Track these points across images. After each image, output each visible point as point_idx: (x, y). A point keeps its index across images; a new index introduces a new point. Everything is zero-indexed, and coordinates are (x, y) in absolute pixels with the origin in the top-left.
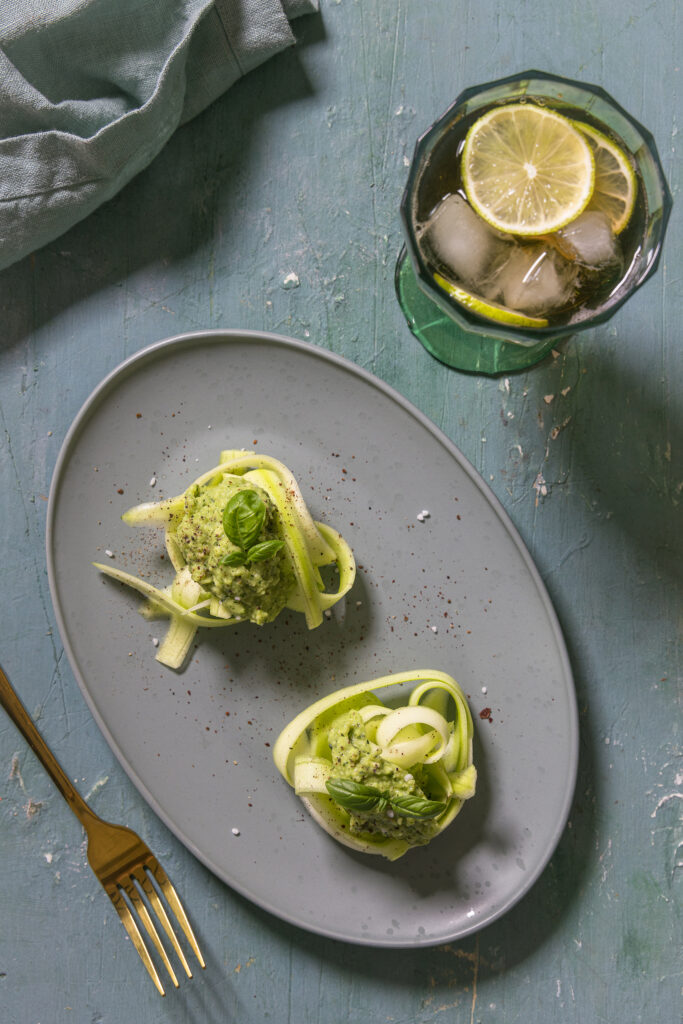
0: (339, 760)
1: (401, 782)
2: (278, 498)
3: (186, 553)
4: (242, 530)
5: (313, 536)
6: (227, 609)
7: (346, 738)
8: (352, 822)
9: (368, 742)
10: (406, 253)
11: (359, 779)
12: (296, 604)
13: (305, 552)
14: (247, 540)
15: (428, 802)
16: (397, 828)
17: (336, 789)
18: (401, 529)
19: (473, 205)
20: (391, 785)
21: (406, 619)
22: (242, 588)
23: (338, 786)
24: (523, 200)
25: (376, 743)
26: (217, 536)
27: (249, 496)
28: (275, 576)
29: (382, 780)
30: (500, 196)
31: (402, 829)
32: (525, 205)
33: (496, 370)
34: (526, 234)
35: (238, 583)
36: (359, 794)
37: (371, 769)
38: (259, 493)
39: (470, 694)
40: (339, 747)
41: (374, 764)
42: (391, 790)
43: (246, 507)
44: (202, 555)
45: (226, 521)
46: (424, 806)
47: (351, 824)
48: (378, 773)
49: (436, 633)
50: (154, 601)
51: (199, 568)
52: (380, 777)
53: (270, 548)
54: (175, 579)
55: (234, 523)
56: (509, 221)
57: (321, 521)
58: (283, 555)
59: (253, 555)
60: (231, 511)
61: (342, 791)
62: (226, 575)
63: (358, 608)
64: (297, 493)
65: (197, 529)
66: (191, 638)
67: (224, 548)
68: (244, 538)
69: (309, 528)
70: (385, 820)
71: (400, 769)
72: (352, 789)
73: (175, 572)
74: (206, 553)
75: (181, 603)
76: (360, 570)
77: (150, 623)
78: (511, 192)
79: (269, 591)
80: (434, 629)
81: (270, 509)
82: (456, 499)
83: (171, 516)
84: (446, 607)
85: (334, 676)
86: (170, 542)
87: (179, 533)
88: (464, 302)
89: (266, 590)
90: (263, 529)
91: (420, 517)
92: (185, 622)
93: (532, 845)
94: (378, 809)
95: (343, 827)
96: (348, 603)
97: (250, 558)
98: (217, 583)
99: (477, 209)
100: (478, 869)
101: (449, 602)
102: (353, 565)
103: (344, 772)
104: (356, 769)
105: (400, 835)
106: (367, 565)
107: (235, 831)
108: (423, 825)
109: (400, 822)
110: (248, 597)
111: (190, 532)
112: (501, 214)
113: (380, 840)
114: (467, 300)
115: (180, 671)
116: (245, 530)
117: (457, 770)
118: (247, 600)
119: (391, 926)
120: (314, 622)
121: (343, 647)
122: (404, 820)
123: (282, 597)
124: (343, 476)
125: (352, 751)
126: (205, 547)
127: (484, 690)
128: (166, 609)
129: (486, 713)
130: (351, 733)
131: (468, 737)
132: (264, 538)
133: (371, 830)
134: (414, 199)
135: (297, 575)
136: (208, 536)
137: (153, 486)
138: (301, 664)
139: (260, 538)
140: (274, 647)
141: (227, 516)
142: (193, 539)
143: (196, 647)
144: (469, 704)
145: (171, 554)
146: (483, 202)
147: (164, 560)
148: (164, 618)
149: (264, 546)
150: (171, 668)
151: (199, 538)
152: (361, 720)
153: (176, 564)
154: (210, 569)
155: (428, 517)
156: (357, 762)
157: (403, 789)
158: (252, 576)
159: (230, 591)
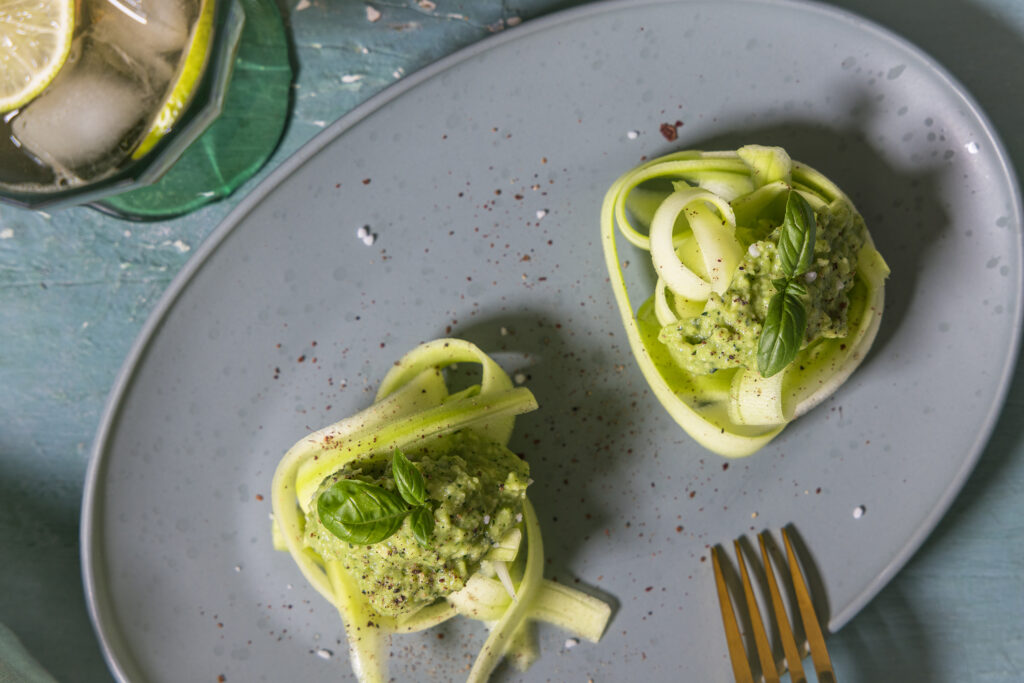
0: (732, 357)
1: (762, 263)
2: (336, 461)
3: (421, 602)
4: (377, 515)
5: (394, 407)
6: (505, 534)
7: (699, 348)
8: (831, 335)
9: (705, 314)
10: (100, 203)
11: (756, 327)
12: (502, 430)
13: (415, 417)
14: (392, 507)
15: (787, 221)
16: (835, 266)
17: (772, 362)
18: (388, 270)
19: (26, 100)
20: (766, 276)
21: (527, 258)
22: (469, 513)
23: (769, 359)
24: (20, 25)
25: (704, 303)
26: (390, 554)
27: (327, 505)
28: (450, 464)
29: (760, 290)
30: (13, 59)
31: (836, 259)
32: (27, 21)
33: (286, 68)
34: (72, 20)
35: (462, 520)
36: (779, 326)
37: (742, 308)
38: (323, 490)
39: (641, 157)
40: (713, 359)
41: (734, 305)
42: (774, 277)
43: (342, 510)
44: (421, 577)
45: (364, 539)
46: (794, 226)
47: (833, 336)
48: (748, 297)
49: (547, 211)
50: (507, 646)
51: (442, 580)
52: (755, 296)
53: (403, 471)
54: (468, 615)
55: (366, 528)
56: (52, 46)
57: (376, 392)
58: (419, 453)
59: (416, 497)
60: (348, 533)
61: (775, 353)
62: (450, 539)
63: (511, 332)
64: (328, 432)
65: (381, 584)
66: (564, 589)
67: (406, 540)
68: (390, 511)
69: (380, 414)
70: (821, 285)
71: (741, 265)
72: (771, 337)
73: (459, 618)
74: (418, 570)
75: (506, 606)
76: (452, 332)
77: (543, 652)
78: (9, 43)
79: (475, 472)
80: (540, 214)
81: (347, 472)
82: (338, 186)
83: (370, 624)
84: (507, 197)
85: (617, 366)
86: (415, 626)
87: (390, 612)
88: (176, 113)
89: (472, 475)
90: (375, 484)
91: (368, 241)
92: (536, 598)
93: (867, 55)
94: (803, 297)
95: (843, 347)
96: (504, 348)
97: (421, 501)
98: (463, 552)
99: (33, 95)
100: (907, 137)
101: (499, 192)
102: (442, 342)
103: (748, 349)
104: (742, 332)
105: (845, 260)
106: (445, 321)
107: (858, 513)
108: (830, 227)
109: (824, 262)
110: (483, 504)
111: (388, 595)
112: (41, 58)
113: (859, 290)
114: (172, 108)
115: (615, 604)
116: (377, 510)
117: (748, 174)
118: (489, 506)
119: (996, 270)
120: (527, 401)
121: (572, 354)
122: (822, 255)
123: (489, 451)
124: (308, 362)
125: (717, 339)
126: (409, 572)
127: (632, 135)
128: (520, 627)
129: (668, 131)
130: (692, 341)
131: (700, 158)
132: (389, 481)
133: (842, 306)
134: (20, 188)
135: (451, 430)
136: (393, 567)
137: (331, 653)
138: (600, 418)
139: (390, 487)
140: (574, 461)
141: (356, 537)
142: (397, 591)
143: (577, 581)
144: (654, 157)
145: (430, 623)
146: (22, 84)
147: (445, 633)
148: (535, 632)
149: (401, 481)
150: (611, 619)
151: (396, 581)
152: (673, 324)
153: (445, 615)
154: (441, 563)
155: (367, 229)
156: (732, 331)
157: (771, 259)
158: (450, 497)
159: (475, 531)
